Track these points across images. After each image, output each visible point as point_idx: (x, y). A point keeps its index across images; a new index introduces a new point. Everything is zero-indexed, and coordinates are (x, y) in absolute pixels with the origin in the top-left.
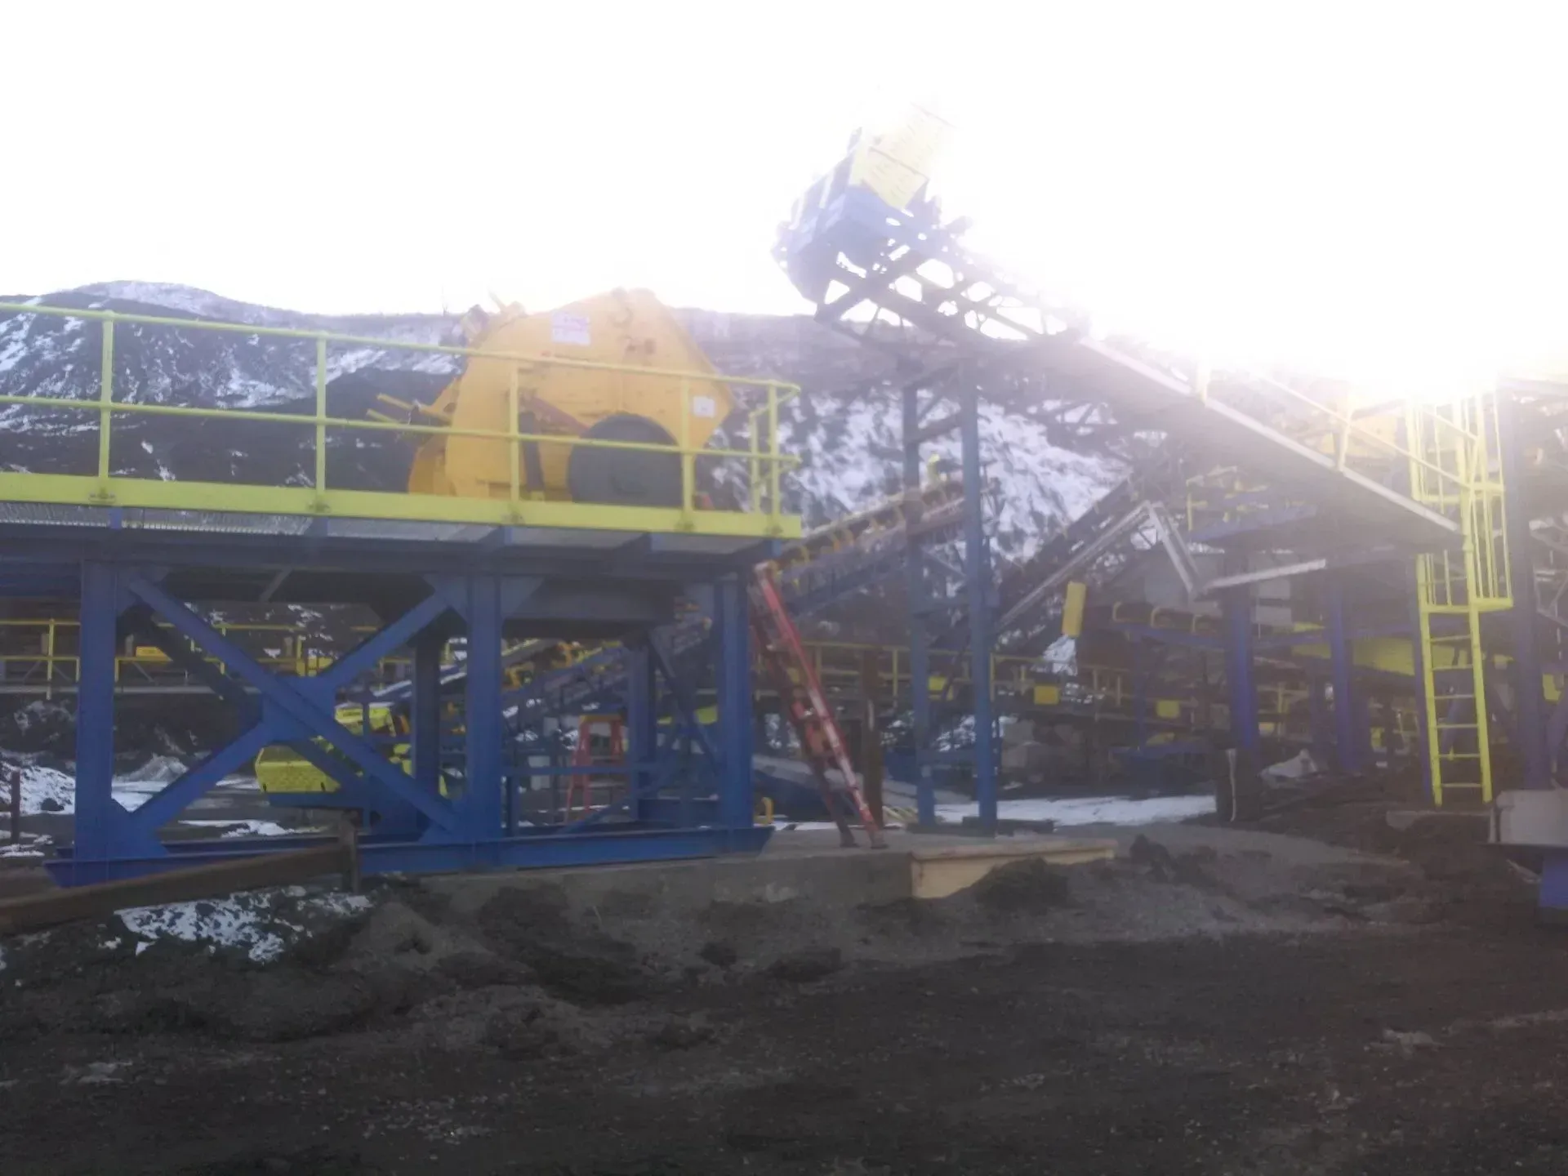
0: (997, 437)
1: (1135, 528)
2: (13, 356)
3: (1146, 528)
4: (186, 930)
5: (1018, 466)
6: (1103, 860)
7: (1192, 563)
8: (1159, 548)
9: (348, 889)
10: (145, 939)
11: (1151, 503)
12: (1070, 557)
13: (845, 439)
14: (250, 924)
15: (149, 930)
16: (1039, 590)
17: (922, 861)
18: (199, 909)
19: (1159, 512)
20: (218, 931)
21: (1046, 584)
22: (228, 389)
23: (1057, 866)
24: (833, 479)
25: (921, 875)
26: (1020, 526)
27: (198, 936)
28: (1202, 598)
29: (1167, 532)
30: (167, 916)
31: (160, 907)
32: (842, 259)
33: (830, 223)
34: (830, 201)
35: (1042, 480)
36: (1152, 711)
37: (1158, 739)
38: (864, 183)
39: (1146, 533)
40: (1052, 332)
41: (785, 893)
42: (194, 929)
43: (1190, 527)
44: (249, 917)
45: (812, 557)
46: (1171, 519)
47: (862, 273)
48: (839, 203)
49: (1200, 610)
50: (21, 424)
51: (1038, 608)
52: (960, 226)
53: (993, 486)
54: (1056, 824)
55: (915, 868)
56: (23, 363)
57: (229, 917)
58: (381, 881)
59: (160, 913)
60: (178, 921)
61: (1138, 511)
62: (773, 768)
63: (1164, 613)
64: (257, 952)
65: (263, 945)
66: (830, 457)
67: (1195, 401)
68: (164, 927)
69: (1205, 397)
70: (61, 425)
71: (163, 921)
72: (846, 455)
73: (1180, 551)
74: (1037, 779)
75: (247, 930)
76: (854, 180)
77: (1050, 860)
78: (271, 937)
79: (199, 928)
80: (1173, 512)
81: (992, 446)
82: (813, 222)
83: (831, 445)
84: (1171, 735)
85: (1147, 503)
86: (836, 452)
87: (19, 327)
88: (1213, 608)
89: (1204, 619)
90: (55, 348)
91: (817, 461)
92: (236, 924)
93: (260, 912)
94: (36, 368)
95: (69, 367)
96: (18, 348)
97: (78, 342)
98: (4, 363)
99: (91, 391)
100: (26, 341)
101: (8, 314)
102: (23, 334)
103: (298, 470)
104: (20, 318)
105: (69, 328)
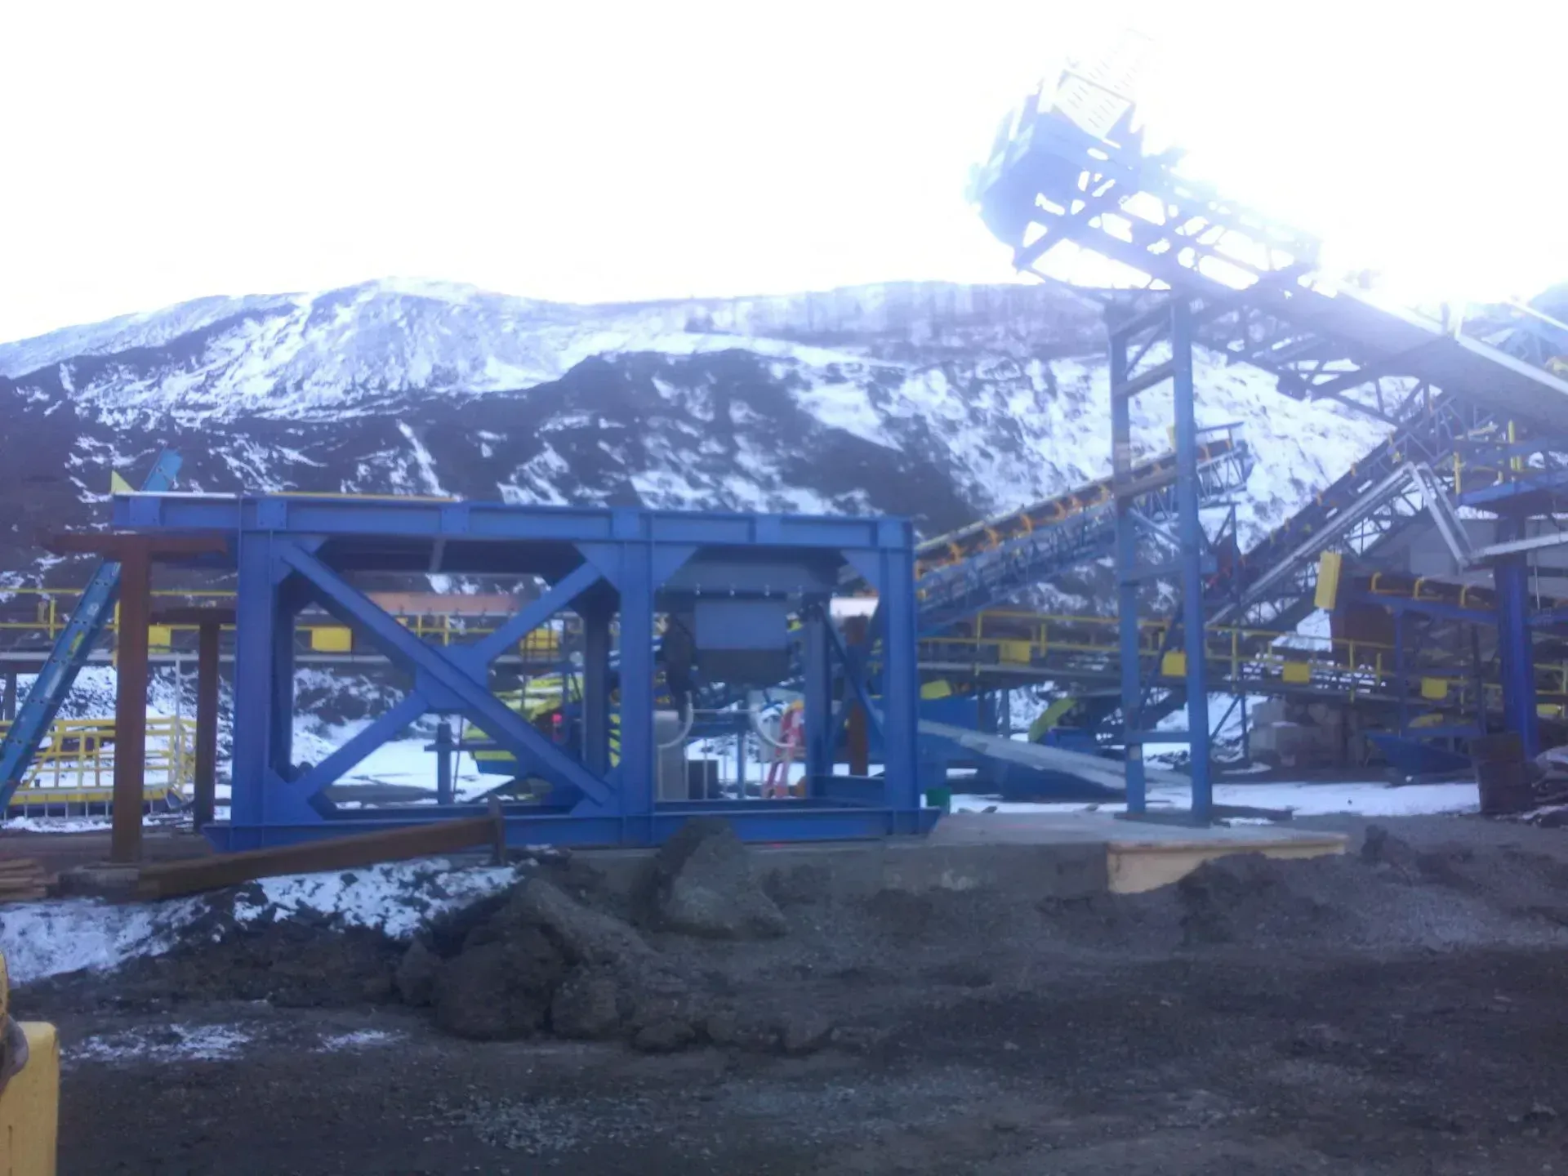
0: (1253, 401)
1: (1398, 491)
2: (291, 349)
3: (1410, 492)
4: (324, 903)
5: (1277, 431)
6: (1333, 856)
7: (1461, 528)
8: (1424, 515)
9: (496, 863)
10: (285, 908)
11: (1416, 465)
12: (1325, 523)
13: (1088, 406)
14: (392, 897)
15: (289, 901)
16: (1290, 560)
17: (1120, 852)
18: (343, 878)
19: (1422, 473)
20: (359, 903)
21: (1298, 553)
22: (485, 375)
23: (1277, 861)
24: (1075, 449)
25: (1118, 868)
26: (1278, 495)
27: (337, 907)
28: (1473, 567)
29: (1434, 496)
30: (309, 885)
31: (303, 876)
32: (1041, 200)
33: (1018, 155)
34: (1021, 130)
35: (1302, 445)
36: (1416, 691)
37: (1425, 720)
38: (1055, 108)
39: (1410, 497)
40: (1278, 267)
41: (963, 883)
42: (335, 900)
43: (1458, 490)
44: (392, 889)
45: (1035, 528)
46: (1437, 481)
47: (1059, 210)
48: (1029, 132)
49: (1469, 581)
50: (296, 412)
51: (1288, 578)
52: (1170, 157)
53: (1239, 450)
54: (1295, 813)
55: (1112, 860)
56: (300, 355)
57: (372, 887)
58: (529, 855)
59: (301, 883)
60: (317, 892)
61: (1399, 473)
62: (985, 746)
63: (1430, 584)
64: (393, 928)
65: (401, 919)
66: (1073, 427)
67: (1447, 340)
68: (304, 898)
69: (1458, 336)
70: (332, 412)
71: (304, 892)
72: (1090, 426)
73: (1448, 517)
74: (1289, 761)
75: (387, 903)
76: (1044, 107)
77: (1271, 855)
78: (409, 910)
79: (340, 899)
80: (1441, 474)
81: (1247, 411)
82: (1001, 157)
83: (1074, 414)
84: (1439, 717)
85: (1410, 465)
86: (1079, 421)
87: (297, 322)
88: (1487, 579)
89: (1475, 590)
90: (327, 340)
91: (1056, 430)
92: (379, 895)
93: (403, 885)
94: (310, 360)
95: (341, 357)
96: (294, 343)
97: (348, 334)
98: (283, 355)
99: (360, 379)
100: (303, 334)
101: (287, 310)
102: (300, 327)
103: (545, 450)
104: (297, 313)
105: (338, 322)
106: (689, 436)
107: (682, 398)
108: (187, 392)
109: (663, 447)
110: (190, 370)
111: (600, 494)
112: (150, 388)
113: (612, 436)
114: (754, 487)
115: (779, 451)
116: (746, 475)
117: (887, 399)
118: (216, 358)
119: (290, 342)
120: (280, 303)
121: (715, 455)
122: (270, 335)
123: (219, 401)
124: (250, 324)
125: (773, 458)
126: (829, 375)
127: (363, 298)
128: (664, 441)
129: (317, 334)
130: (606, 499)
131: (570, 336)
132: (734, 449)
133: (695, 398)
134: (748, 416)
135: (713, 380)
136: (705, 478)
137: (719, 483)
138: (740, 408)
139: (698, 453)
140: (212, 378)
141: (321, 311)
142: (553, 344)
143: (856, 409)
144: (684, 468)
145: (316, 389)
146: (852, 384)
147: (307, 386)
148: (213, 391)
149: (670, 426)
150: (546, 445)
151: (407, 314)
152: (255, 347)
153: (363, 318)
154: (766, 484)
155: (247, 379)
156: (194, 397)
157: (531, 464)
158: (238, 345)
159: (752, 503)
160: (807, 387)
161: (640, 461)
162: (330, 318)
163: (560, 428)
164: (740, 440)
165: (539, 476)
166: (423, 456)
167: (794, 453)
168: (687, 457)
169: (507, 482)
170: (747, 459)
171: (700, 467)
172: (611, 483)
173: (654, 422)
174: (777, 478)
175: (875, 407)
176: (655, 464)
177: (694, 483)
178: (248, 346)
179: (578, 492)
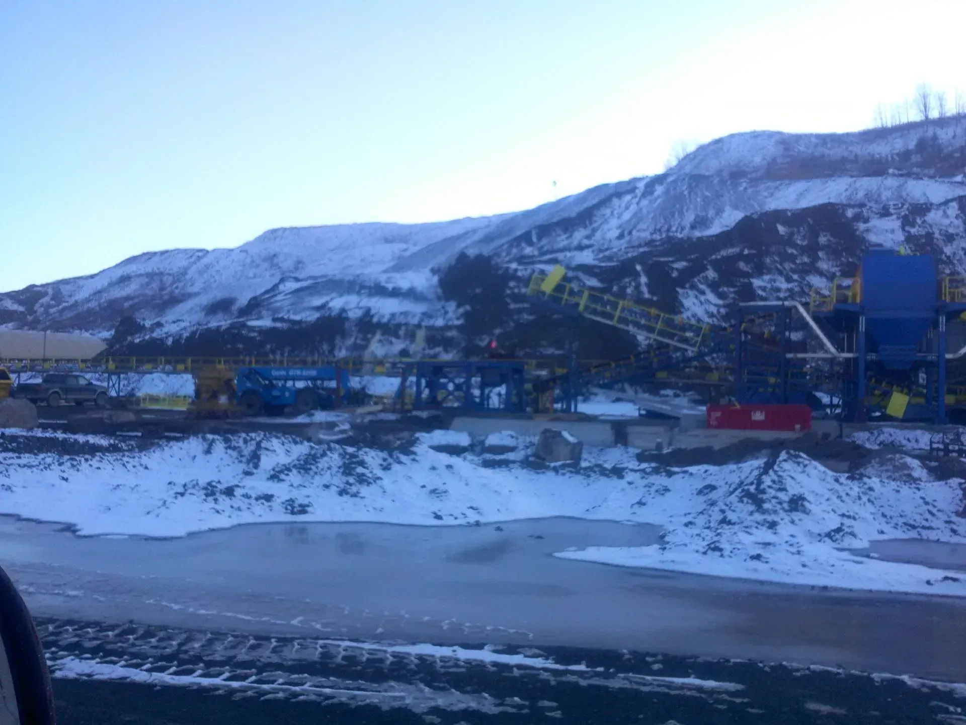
2: (631, 212)
56: (634, 215)
87: (636, 197)
90: (648, 205)
94: (638, 217)
95: (652, 215)
96: (633, 208)
97: (659, 201)
98: (627, 216)
99: (658, 227)
100: (638, 204)
101: (632, 190)
102: (637, 200)
103: (707, 269)
104: (637, 191)
105: (656, 194)
106: (792, 254)
107: (792, 234)
108: (582, 240)
109: (775, 261)
110: (585, 227)
111: (732, 290)
112: (567, 238)
113: (747, 259)
114: (824, 280)
115: (843, 259)
116: (821, 273)
117: (913, 224)
118: (598, 220)
119: (632, 207)
120: (629, 188)
121: (804, 264)
122: (623, 205)
123: (595, 243)
124: (615, 201)
125: (838, 263)
126: (882, 212)
127: (670, 179)
128: (777, 258)
129: (645, 202)
130: (735, 292)
131: (777, 188)
132: (816, 259)
133: (799, 232)
134: (829, 240)
135: (811, 222)
136: (795, 277)
137: (804, 279)
138: (825, 236)
139: (795, 263)
140: (594, 231)
141: (648, 189)
142: (766, 194)
143: (893, 231)
144: (785, 273)
145: (638, 234)
146: (894, 217)
147: (634, 232)
148: (593, 238)
149: (782, 250)
150: (709, 267)
151: (690, 185)
152: (615, 212)
153: (667, 192)
154: (831, 277)
155: (609, 230)
156: (586, 242)
157: (698, 278)
158: (608, 212)
159: (821, 289)
160: (866, 221)
161: (760, 270)
162: (651, 193)
163: (719, 257)
164: (821, 254)
165: (702, 283)
166: (644, 279)
167: (850, 260)
168: (788, 266)
169: (683, 287)
170: (823, 265)
171: (794, 271)
172: (739, 284)
173: (773, 249)
174: (838, 274)
175: (903, 229)
176: (769, 271)
177: (789, 280)
178: (612, 212)
179: (721, 290)
